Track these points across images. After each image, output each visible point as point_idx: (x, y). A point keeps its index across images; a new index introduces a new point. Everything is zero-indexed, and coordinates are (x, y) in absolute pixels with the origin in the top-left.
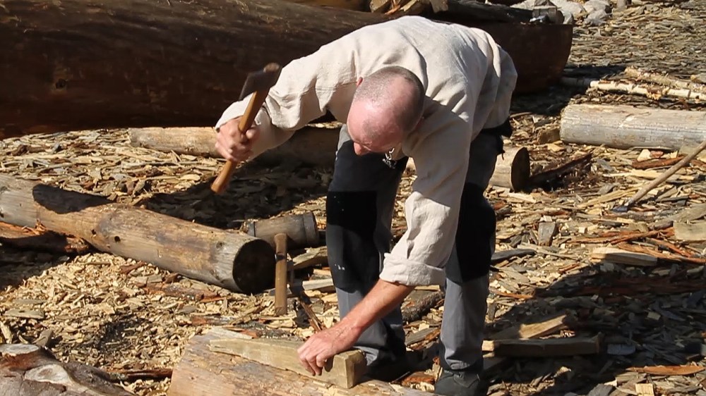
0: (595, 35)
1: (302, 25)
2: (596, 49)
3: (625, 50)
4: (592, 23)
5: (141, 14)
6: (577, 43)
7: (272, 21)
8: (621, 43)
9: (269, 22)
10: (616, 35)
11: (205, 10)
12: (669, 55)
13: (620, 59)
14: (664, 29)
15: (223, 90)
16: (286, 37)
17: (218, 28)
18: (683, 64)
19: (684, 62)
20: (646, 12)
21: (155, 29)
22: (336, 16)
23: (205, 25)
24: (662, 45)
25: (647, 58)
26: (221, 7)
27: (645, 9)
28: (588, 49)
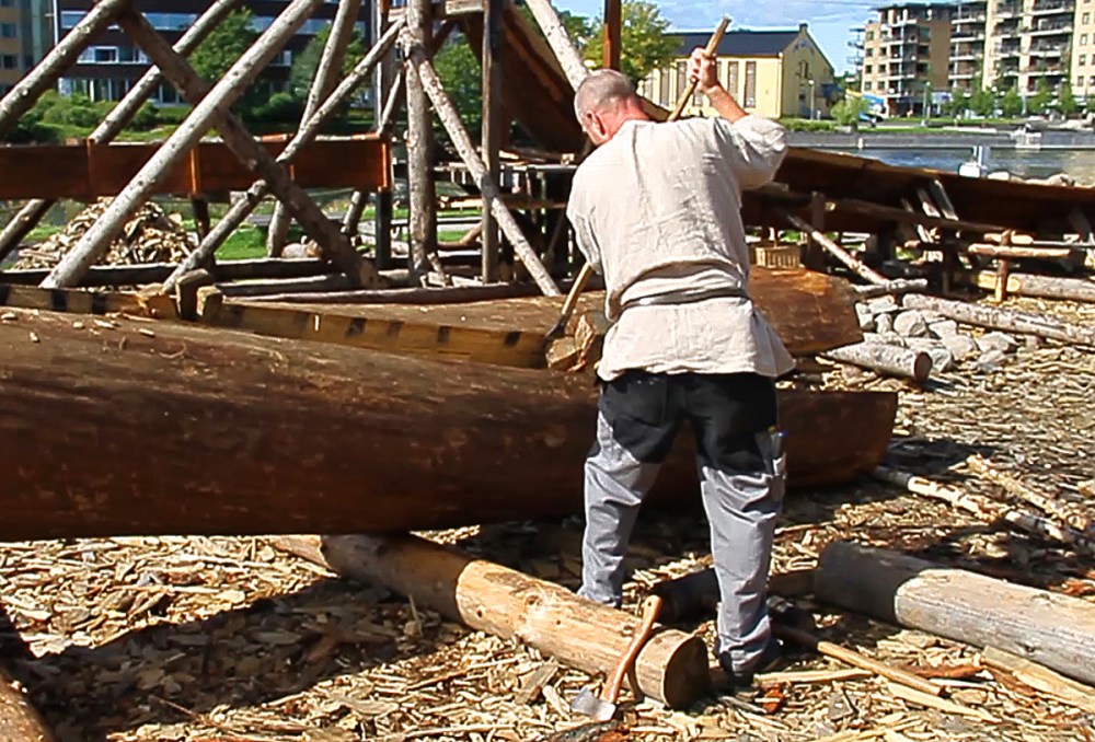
0: (977, 389)
1: (390, 390)
2: (969, 413)
3: (1008, 418)
4: (979, 369)
5: (64, 375)
6: (945, 400)
7: (328, 384)
8: (1007, 406)
9: (322, 385)
10: (1006, 391)
11: (197, 367)
12: (1067, 435)
13: (995, 433)
14: (1075, 388)
15: (218, 491)
16: (349, 409)
17: (213, 396)
18: (1082, 454)
19: (1084, 451)
20: (1063, 357)
21: (85, 398)
22: (461, 375)
23: (190, 393)
24: (1063, 417)
25: (1034, 437)
26: (232, 363)
27: (1063, 353)
28: (957, 410)
